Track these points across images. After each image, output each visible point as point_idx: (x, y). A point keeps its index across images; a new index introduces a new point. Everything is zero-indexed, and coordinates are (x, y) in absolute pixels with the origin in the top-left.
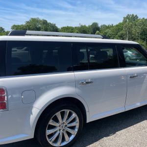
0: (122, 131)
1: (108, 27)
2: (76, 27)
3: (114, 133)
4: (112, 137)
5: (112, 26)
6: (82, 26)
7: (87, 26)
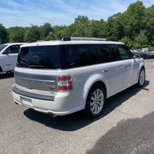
0: (125, 102)
1: (61, 28)
2: (26, 28)
3: (121, 104)
4: (121, 106)
5: (65, 27)
6: (33, 26)
7: (39, 26)
